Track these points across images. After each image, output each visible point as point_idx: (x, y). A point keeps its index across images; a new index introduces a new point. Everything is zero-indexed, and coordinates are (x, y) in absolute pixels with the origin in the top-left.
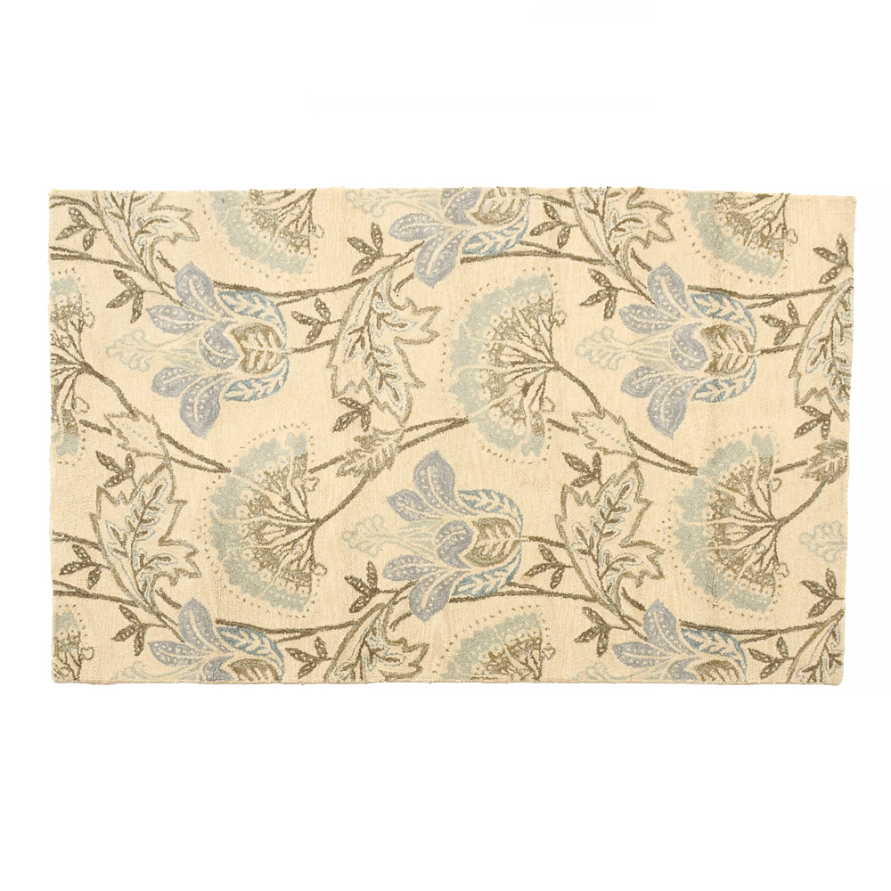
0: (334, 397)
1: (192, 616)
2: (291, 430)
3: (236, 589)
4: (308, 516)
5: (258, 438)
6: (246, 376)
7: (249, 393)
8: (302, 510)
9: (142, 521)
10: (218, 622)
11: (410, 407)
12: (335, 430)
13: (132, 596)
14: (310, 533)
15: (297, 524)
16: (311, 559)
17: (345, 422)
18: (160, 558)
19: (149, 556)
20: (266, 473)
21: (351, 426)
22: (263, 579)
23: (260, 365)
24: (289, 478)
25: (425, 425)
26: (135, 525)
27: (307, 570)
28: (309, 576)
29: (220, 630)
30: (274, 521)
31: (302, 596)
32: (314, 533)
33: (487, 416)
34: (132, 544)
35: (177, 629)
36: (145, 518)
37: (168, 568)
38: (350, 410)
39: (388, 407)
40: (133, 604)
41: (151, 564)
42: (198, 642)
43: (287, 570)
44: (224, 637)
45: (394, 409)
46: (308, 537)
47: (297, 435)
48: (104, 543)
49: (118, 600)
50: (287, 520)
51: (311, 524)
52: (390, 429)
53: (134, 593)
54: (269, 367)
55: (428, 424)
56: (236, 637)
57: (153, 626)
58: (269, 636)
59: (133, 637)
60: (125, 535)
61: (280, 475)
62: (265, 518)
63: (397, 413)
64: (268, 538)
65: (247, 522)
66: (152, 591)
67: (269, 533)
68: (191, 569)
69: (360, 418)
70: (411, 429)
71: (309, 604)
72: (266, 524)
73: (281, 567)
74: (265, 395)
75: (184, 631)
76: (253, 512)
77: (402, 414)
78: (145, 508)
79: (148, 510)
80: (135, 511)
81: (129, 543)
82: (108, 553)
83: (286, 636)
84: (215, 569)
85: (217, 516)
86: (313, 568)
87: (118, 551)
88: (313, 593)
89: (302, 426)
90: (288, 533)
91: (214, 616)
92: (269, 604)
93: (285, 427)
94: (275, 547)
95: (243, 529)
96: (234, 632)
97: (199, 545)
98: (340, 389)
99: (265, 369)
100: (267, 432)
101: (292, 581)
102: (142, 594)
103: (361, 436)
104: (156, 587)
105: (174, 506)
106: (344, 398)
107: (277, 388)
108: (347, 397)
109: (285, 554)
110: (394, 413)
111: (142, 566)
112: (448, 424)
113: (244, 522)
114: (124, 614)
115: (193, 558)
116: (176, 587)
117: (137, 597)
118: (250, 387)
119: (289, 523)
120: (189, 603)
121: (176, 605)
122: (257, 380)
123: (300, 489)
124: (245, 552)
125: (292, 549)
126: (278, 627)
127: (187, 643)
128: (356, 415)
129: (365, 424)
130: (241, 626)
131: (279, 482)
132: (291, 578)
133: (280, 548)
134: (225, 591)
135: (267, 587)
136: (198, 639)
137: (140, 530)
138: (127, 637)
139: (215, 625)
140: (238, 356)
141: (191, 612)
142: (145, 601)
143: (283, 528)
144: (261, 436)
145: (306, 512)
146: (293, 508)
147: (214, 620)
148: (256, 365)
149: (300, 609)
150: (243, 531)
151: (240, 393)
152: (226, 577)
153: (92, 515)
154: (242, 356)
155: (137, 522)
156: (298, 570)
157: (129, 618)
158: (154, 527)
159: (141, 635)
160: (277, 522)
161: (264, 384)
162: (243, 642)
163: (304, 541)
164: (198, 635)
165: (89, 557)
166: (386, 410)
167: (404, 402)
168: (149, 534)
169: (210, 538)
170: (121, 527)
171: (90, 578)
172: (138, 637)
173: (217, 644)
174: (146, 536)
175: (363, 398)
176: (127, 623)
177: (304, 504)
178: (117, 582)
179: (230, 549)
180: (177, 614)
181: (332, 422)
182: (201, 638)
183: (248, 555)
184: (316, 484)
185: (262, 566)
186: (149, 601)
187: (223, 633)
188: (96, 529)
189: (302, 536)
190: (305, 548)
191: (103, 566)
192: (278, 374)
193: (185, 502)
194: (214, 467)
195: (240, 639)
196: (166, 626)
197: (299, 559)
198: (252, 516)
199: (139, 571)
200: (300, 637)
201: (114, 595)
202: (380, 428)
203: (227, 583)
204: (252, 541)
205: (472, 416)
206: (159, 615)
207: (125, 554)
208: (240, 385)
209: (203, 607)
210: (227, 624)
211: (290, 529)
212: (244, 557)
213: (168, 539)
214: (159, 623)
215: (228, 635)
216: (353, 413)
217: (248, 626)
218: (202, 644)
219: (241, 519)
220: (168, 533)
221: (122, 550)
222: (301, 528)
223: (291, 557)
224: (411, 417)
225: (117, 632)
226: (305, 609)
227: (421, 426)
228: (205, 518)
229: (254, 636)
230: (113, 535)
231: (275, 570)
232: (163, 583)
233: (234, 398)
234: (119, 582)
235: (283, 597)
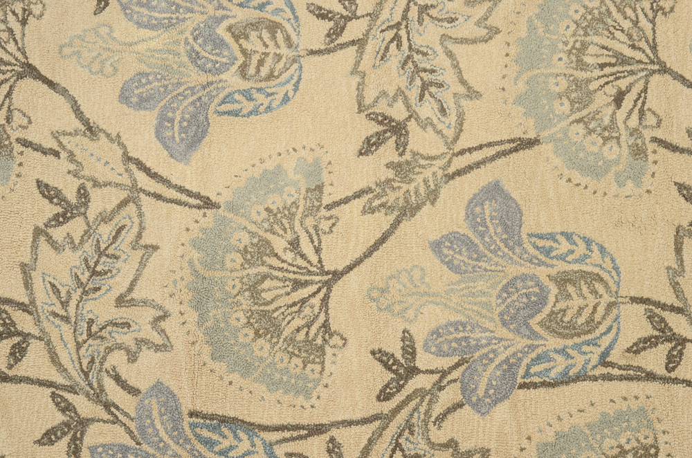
0: (360, 111)
1: (155, 407)
2: (303, 153)
3: (220, 367)
4: (322, 266)
5: (258, 164)
6: (246, 85)
7: (249, 106)
8: (314, 259)
9: (94, 273)
10: (191, 414)
11: (461, 124)
12: (361, 154)
13: (70, 378)
14: (324, 290)
15: (308, 278)
16: (325, 325)
17: (374, 144)
18: (116, 325)
19: (101, 321)
20: (268, 210)
21: (382, 149)
22: (258, 353)
23: (264, 71)
24: (299, 216)
25: (481, 147)
26: (84, 279)
27: (319, 341)
28: (321, 349)
29: (193, 426)
30: (276, 273)
31: (311, 376)
32: (329, 290)
33: (566, 134)
34: (78, 306)
35: (132, 425)
36: (99, 268)
37: (127, 338)
38: (381, 128)
39: (432, 124)
40: (72, 389)
41: (103, 333)
42: (162, 445)
43: (291, 340)
44: (198, 436)
45: (440, 126)
46: (321, 295)
47: (310, 160)
48: (38, 303)
49: (50, 384)
50: (294, 273)
51: (326, 278)
52: (434, 152)
53: (74, 373)
54: (276, 74)
55: (486, 145)
56: (215, 437)
57: (98, 421)
58: (262, 434)
59: (67, 439)
60: (68, 292)
61: (287, 212)
62: (264, 269)
63: (444, 132)
64: (267, 296)
65: (239, 274)
66: (100, 371)
67: (269, 290)
68: (158, 340)
69: (394, 138)
70: (462, 152)
71: (320, 388)
72: (265, 277)
73: (283, 337)
74: (269, 109)
75: (142, 429)
76: (248, 261)
77: (450, 133)
78: (99, 257)
79: (104, 259)
80: (86, 260)
81: (73, 304)
82: (43, 318)
83: (287, 434)
84: (191, 339)
85: (198, 266)
86: (327, 336)
87: (56, 315)
88: (327, 372)
89: (317, 149)
90: (294, 289)
91: (186, 405)
92: (264, 388)
93: (295, 150)
94: (277, 309)
95: (233, 284)
96: (214, 429)
97: (171, 306)
98: (368, 100)
99: (271, 76)
100: (270, 157)
101: (298, 356)
102: (86, 374)
103: (396, 161)
104: (107, 365)
105: (140, 253)
106: (373, 113)
107: (286, 99)
108: (378, 111)
109: (289, 318)
110: (439, 132)
111: (90, 335)
112: (512, 145)
113: (235, 274)
114: (57, 404)
115: (163, 324)
116: (136, 365)
117: (78, 379)
118: (250, 99)
119: (297, 276)
120: (153, 388)
121: (134, 391)
122: (259, 90)
123: (312, 231)
124: (234, 316)
125: (299, 311)
126: (276, 421)
127: (145, 447)
128: (388, 134)
129: (401, 147)
130: (224, 420)
131: (284, 221)
132: (296, 352)
133: (282, 310)
134: (204, 369)
135: (263, 365)
136: (161, 440)
137: (90, 286)
138: (58, 438)
139: (187, 419)
140: (236, 59)
141: (154, 401)
142: (90, 385)
143: (287, 283)
144: (262, 161)
145: (320, 261)
146: (303, 256)
147: (185, 412)
148: (258, 71)
149: (308, 396)
150: (234, 287)
151: (236, 106)
152: (207, 350)
153: (23, 266)
154: (241, 60)
155: (87, 274)
156: (306, 341)
157: (63, 411)
158: (111, 282)
159: (78, 435)
160: (280, 274)
161: (269, 95)
162: (226, 444)
163: (316, 301)
164: (162, 434)
165: (13, 324)
166: (429, 129)
167: (453, 118)
168: (103, 291)
169: (187, 296)
170: (64, 281)
171: (12, 354)
172: (74, 438)
173: (188, 447)
174: (98, 293)
175: (398, 112)
176: (60, 418)
177: (318, 250)
178: (52, 358)
179: (214, 312)
180: (134, 404)
181: (357, 144)
182: (166, 438)
183: (238, 320)
184: (334, 225)
185: (258, 335)
186: (95, 385)
187: (198, 430)
188: (28, 285)
189: (314, 294)
190: (316, 310)
191: (34, 337)
192: (288, 82)
193: (155, 248)
194: (198, 202)
195: (221, 440)
196: (116, 421)
197: (309, 326)
198: (246, 266)
199: (85, 342)
200: (305, 437)
201: (46, 378)
202: (421, 151)
203: (208, 359)
204: (245, 301)
205: (544, 134)
206: (107, 406)
207: (66, 319)
208: (237, 96)
209: (171, 393)
210: (205, 417)
211: (298, 285)
212: (233, 323)
213: (128, 298)
214: (106, 417)
215: (205, 433)
216: (385, 132)
217: (235, 420)
218: (167, 447)
219: (232, 271)
220: (130, 290)
221: (62, 313)
222: (312, 283)
223: (298, 322)
224: (463, 136)
225: (43, 431)
226: (315, 395)
227: (476, 149)
228: (181, 269)
229: (242, 435)
230: (51, 293)
231: (275, 340)
232: (117, 360)
233: (229, 113)
234: (54, 359)
235: (285, 378)
